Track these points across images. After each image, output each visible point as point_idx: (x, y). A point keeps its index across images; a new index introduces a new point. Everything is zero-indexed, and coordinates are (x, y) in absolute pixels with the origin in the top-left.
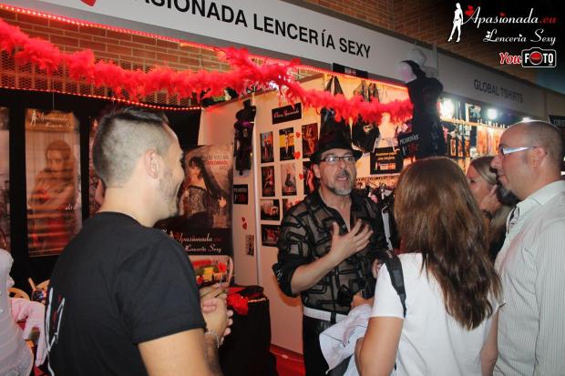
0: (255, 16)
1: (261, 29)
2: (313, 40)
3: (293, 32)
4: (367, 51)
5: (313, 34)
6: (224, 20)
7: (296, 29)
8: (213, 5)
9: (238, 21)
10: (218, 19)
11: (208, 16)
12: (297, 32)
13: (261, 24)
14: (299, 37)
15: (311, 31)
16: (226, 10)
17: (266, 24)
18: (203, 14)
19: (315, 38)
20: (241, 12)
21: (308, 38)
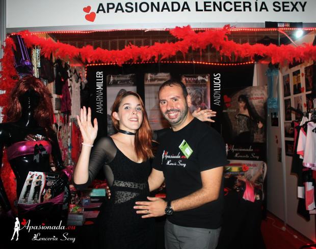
0: (197, 3)
1: (202, 10)
2: (247, 9)
3: (228, 6)
4: (303, 7)
5: (247, 5)
6: (173, 10)
7: (231, 4)
8: (165, 3)
9: (183, 8)
10: (169, 11)
11: (162, 11)
12: (233, 6)
13: (201, 7)
14: (233, 9)
15: (244, 3)
16: (174, 4)
17: (205, 6)
18: (158, 10)
19: (249, 7)
20: (185, 3)
21: (242, 8)
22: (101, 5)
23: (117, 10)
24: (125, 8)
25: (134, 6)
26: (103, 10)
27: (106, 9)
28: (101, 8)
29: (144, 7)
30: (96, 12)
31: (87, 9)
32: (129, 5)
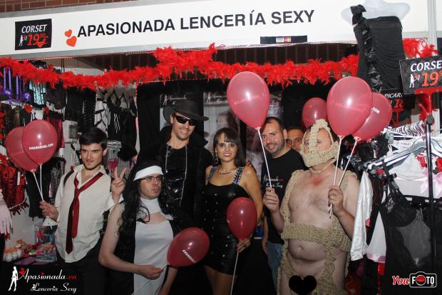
0: (182, 19)
1: (187, 28)
2: (240, 23)
3: (218, 21)
4: (309, 16)
5: (240, 18)
6: (156, 30)
7: (221, 18)
8: (148, 22)
9: (167, 27)
10: (152, 31)
11: (144, 31)
12: (223, 21)
13: (187, 24)
14: (224, 24)
15: (237, 16)
16: (158, 23)
17: (191, 23)
18: (140, 30)
19: (243, 20)
20: (170, 20)
21: (234, 22)
22: (82, 27)
23: (98, 32)
24: (106, 30)
25: (115, 28)
26: (84, 33)
27: (87, 33)
28: (82, 32)
29: (126, 28)
30: (77, 36)
31: (68, 33)
32: (110, 27)
